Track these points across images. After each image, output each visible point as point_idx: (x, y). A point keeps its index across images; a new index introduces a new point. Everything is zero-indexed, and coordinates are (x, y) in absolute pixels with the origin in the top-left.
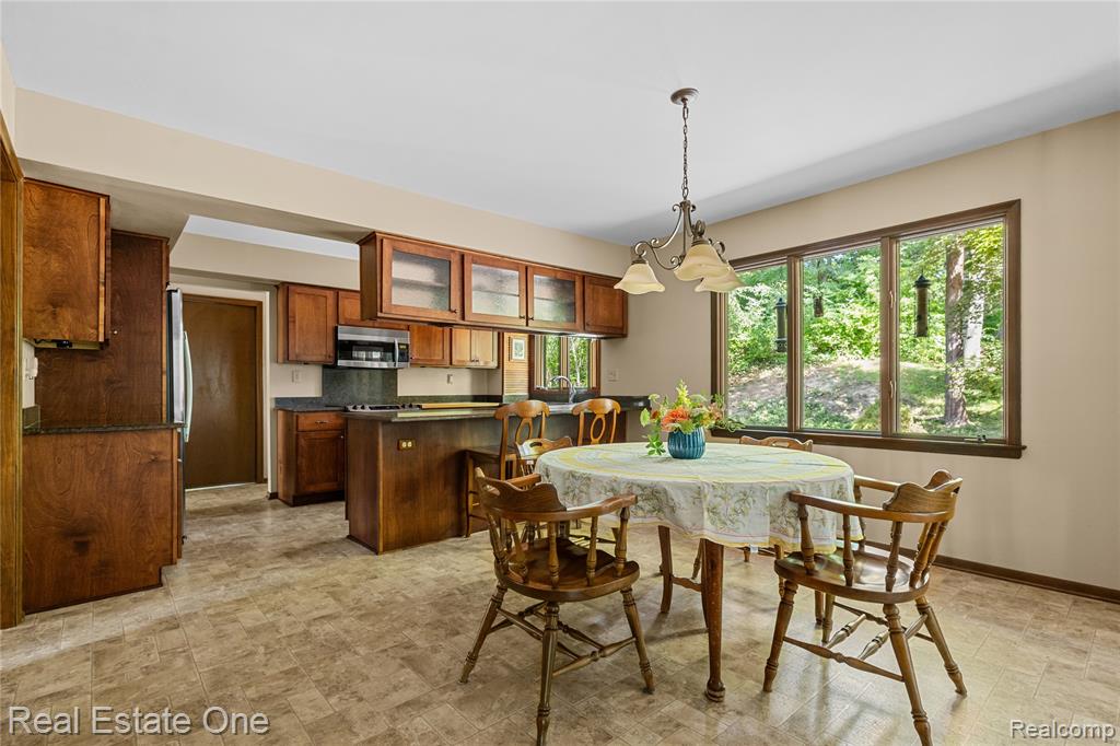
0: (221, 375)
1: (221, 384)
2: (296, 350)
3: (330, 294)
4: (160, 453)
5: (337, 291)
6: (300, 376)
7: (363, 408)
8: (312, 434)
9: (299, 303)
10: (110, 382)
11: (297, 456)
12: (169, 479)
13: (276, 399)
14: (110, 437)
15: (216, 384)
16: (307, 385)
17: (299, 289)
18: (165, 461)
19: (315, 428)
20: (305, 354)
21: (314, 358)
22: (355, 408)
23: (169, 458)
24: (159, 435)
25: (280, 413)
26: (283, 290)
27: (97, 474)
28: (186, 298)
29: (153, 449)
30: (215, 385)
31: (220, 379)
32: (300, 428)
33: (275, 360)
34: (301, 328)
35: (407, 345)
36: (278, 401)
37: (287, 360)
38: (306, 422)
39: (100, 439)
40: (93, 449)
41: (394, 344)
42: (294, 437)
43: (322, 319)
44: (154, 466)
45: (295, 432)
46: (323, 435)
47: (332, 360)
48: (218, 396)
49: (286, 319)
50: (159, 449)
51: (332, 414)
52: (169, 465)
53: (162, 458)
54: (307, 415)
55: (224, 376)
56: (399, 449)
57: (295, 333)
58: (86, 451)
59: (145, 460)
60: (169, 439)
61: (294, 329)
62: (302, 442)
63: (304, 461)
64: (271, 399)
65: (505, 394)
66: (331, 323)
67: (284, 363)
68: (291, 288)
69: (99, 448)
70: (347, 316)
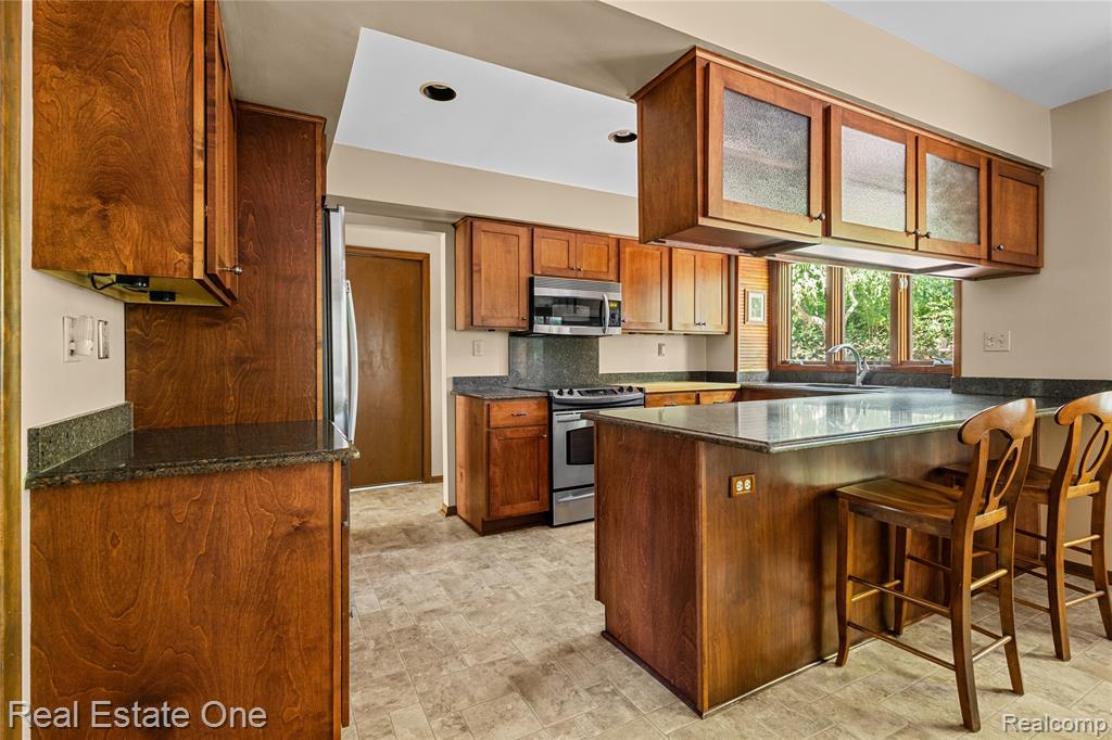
0: (384, 346)
1: (383, 358)
2: (482, 311)
3: (523, 232)
4: (310, 513)
5: (531, 227)
6: (482, 348)
7: (571, 393)
8: (508, 433)
9: (485, 245)
10: (240, 361)
11: (488, 464)
12: (326, 566)
13: (454, 378)
14: (216, 485)
15: (379, 358)
16: (490, 359)
17: (486, 226)
18: (318, 528)
19: (511, 422)
20: (493, 317)
21: (503, 322)
22: (560, 393)
23: (326, 522)
24: (307, 474)
25: (461, 399)
26: (465, 227)
27: (190, 565)
28: (352, 252)
29: (297, 504)
30: (377, 359)
31: (383, 352)
32: (492, 424)
33: (452, 325)
34: (487, 280)
35: (619, 302)
36: (457, 381)
37: (471, 325)
38: (500, 415)
39: (198, 491)
40: (183, 511)
41: (602, 302)
42: (484, 436)
43: (514, 267)
44: (299, 541)
45: (485, 430)
46: (521, 433)
47: (525, 324)
48: (381, 372)
49: (469, 268)
50: (308, 505)
51: (531, 402)
52: (326, 536)
53: (313, 522)
54: (501, 403)
55: (388, 349)
56: (730, 495)
57: (480, 286)
58: (171, 518)
59: (283, 529)
60: (326, 482)
61: (480, 281)
62: (496, 443)
63: (497, 470)
64: (448, 379)
65: (740, 370)
66: (525, 274)
67: (466, 329)
68: (476, 224)
69: (194, 509)
70: (543, 263)
